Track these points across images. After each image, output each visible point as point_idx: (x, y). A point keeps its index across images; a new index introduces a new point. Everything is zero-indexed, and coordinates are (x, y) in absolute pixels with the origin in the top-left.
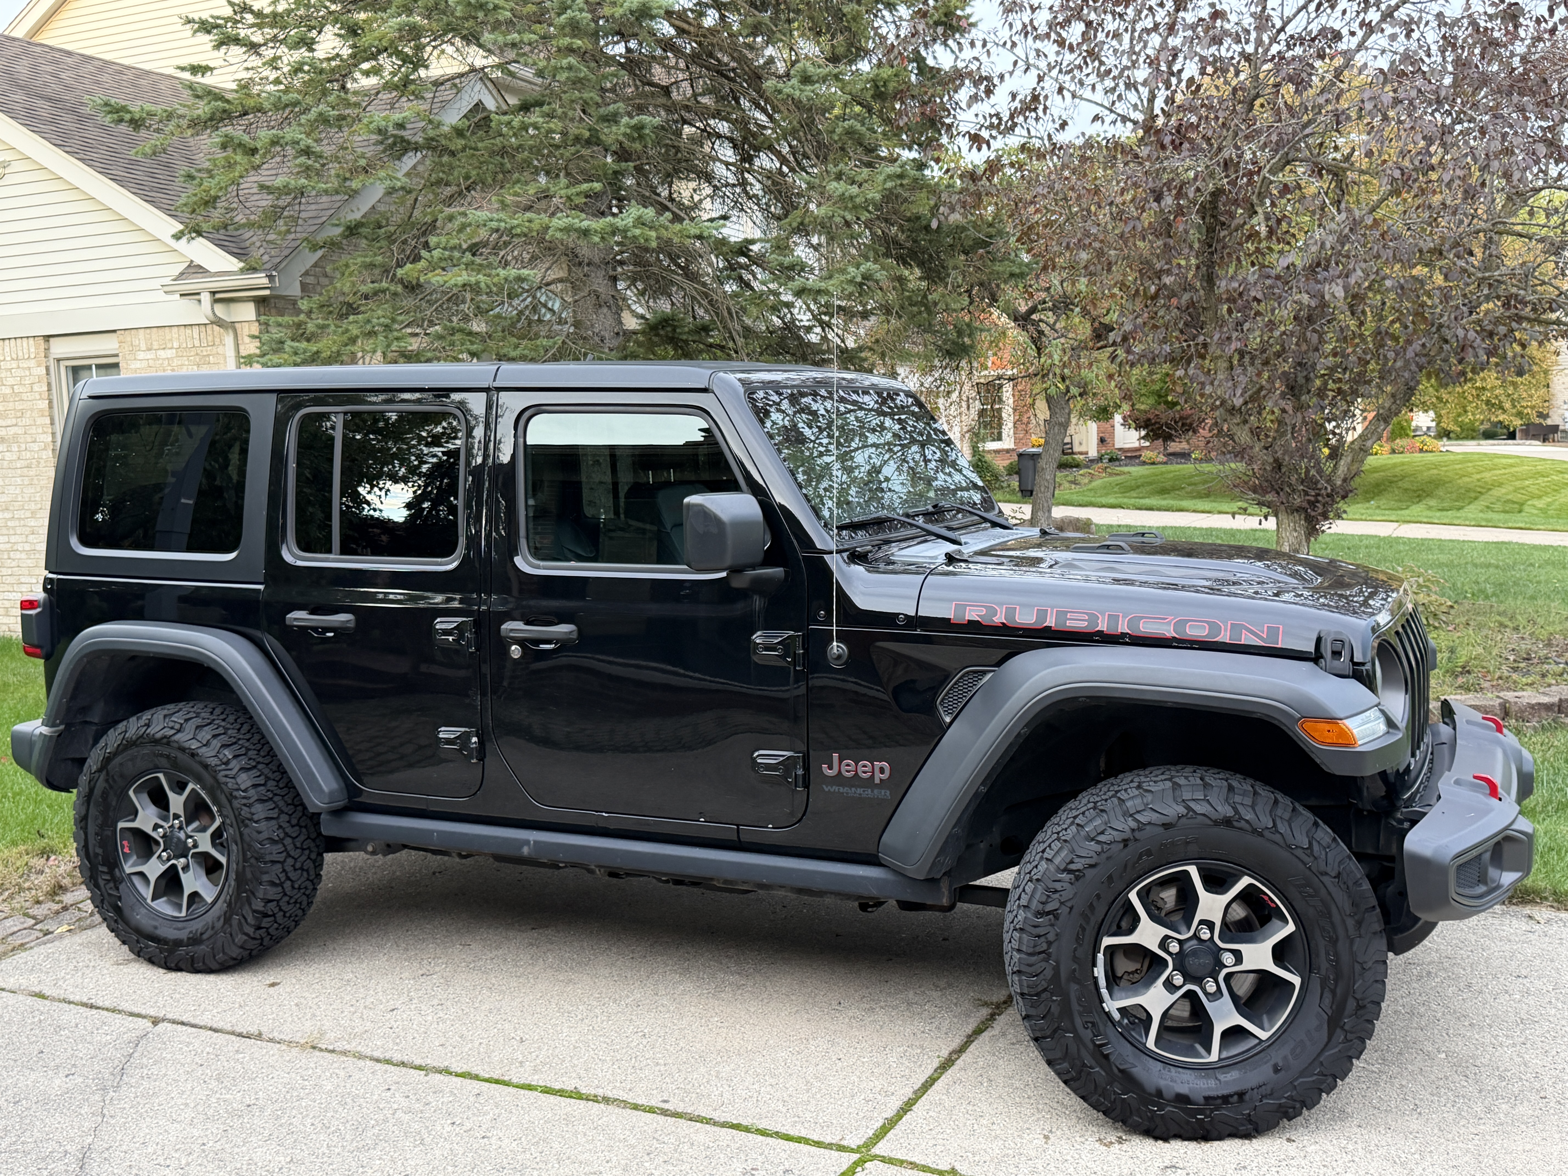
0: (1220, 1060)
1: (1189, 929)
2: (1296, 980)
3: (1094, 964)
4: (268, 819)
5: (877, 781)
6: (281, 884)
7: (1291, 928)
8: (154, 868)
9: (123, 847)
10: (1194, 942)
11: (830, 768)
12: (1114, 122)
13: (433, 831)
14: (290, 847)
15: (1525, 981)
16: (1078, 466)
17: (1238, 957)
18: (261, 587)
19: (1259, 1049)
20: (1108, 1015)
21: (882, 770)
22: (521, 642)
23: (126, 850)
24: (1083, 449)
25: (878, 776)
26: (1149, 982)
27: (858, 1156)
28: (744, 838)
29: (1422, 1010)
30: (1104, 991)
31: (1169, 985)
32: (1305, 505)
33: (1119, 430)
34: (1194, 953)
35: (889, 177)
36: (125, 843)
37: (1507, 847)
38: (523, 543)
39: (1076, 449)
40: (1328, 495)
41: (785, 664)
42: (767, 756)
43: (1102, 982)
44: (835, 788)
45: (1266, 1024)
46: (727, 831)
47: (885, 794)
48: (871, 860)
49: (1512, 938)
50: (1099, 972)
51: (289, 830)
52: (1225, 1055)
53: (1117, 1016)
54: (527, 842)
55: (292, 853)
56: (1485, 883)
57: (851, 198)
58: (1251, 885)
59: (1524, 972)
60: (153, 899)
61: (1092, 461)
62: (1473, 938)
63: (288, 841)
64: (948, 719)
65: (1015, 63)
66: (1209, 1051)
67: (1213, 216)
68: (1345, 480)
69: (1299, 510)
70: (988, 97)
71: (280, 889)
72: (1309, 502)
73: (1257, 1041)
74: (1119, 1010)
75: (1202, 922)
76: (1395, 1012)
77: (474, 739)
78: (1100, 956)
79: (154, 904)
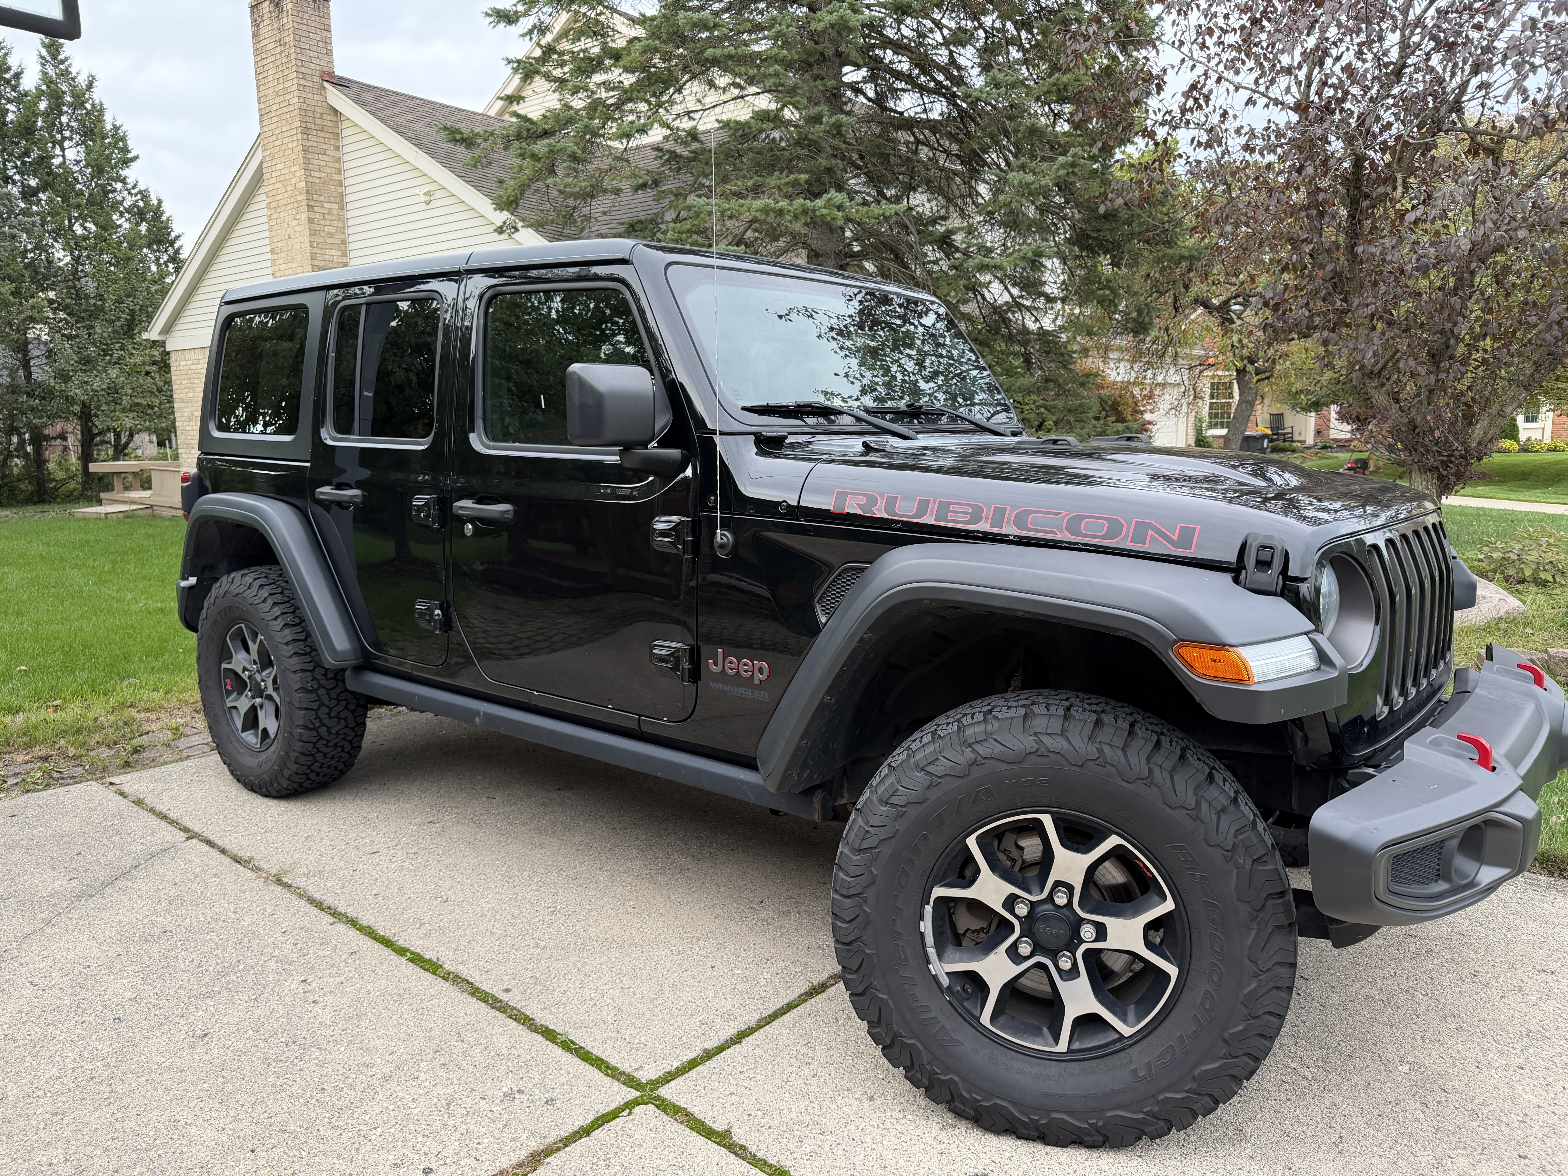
0: (1070, 1051)
1: (1042, 891)
2: (1172, 971)
3: (921, 918)
4: (303, 670)
5: (757, 682)
6: (316, 729)
7: (1169, 905)
8: (244, 704)
9: (226, 684)
10: (1049, 906)
11: (716, 664)
12: (1267, 106)
13: (414, 695)
14: (325, 698)
15: (1550, 978)
16: (1294, 451)
17: (1101, 932)
18: (308, 464)
19: (1118, 1046)
20: (935, 978)
21: (761, 670)
22: (472, 520)
23: (229, 687)
24: (1301, 438)
25: (758, 676)
26: (988, 948)
27: (638, 1094)
28: (645, 728)
29: (1403, 998)
30: (931, 951)
31: (1013, 953)
32: (1436, 464)
33: (1334, 423)
34: (1046, 918)
35: (1063, 166)
36: (228, 681)
37: (1491, 834)
38: (479, 424)
39: (1296, 438)
40: (1461, 457)
41: (675, 551)
42: (664, 648)
43: (930, 939)
44: (719, 686)
45: (1131, 1017)
46: (629, 720)
47: (764, 696)
48: (750, 764)
49: (1551, 919)
50: (926, 926)
51: (324, 682)
52: (1076, 1046)
53: (945, 981)
54: (477, 713)
55: (327, 702)
56: (1448, 879)
57: (1028, 185)
58: (1120, 846)
59: (1552, 966)
60: (243, 731)
61: (1308, 448)
62: (1501, 912)
63: (322, 692)
64: (823, 619)
65: (1183, 60)
66: (1057, 1040)
67: (1356, 188)
68: (1479, 443)
69: (1433, 469)
70: (1158, 93)
71: (314, 733)
72: (1442, 462)
73: (1117, 1036)
74: (948, 974)
75: (1058, 884)
76: (1367, 997)
77: (437, 612)
78: (929, 909)
79: (244, 735)
